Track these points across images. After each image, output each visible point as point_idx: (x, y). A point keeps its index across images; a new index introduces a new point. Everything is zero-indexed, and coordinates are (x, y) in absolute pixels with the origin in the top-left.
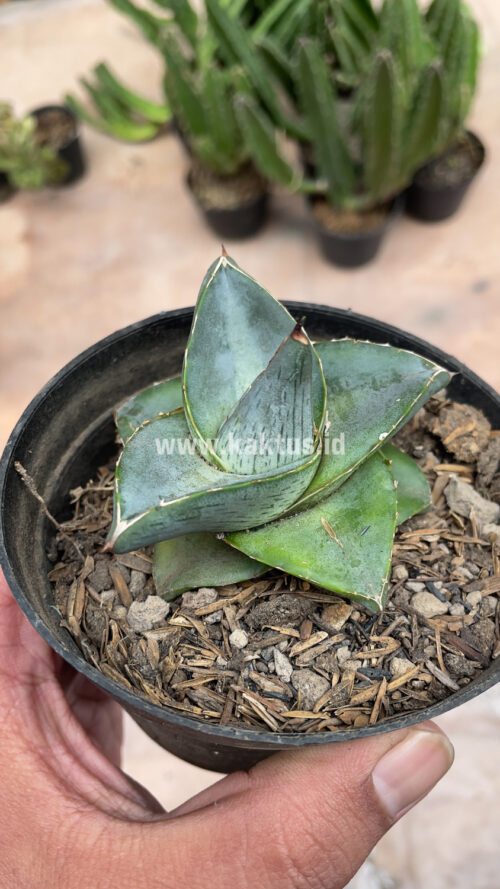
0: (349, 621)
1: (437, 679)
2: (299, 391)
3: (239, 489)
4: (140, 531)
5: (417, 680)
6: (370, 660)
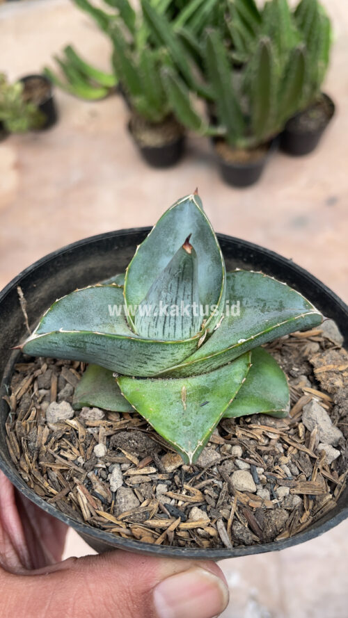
0: (180, 468)
1: (219, 537)
2: (181, 286)
3: (117, 339)
4: (42, 343)
5: (203, 529)
6: (178, 501)
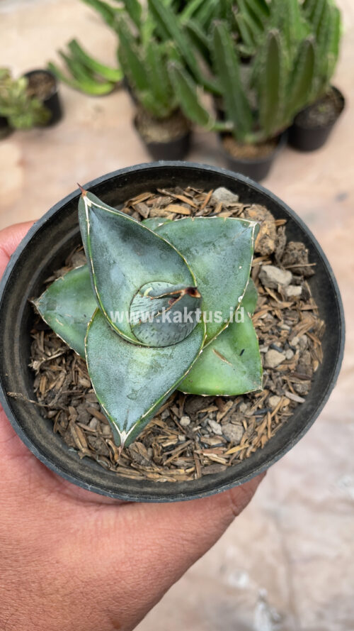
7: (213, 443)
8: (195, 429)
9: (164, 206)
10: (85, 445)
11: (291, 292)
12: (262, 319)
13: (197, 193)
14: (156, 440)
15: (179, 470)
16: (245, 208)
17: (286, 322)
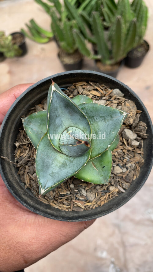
7: (81, 199)
8: (75, 191)
9: (89, 91)
10: (29, 183)
11: (134, 143)
12: (118, 152)
13: (106, 89)
14: (58, 190)
15: (64, 205)
16: (125, 101)
17: (128, 156)
